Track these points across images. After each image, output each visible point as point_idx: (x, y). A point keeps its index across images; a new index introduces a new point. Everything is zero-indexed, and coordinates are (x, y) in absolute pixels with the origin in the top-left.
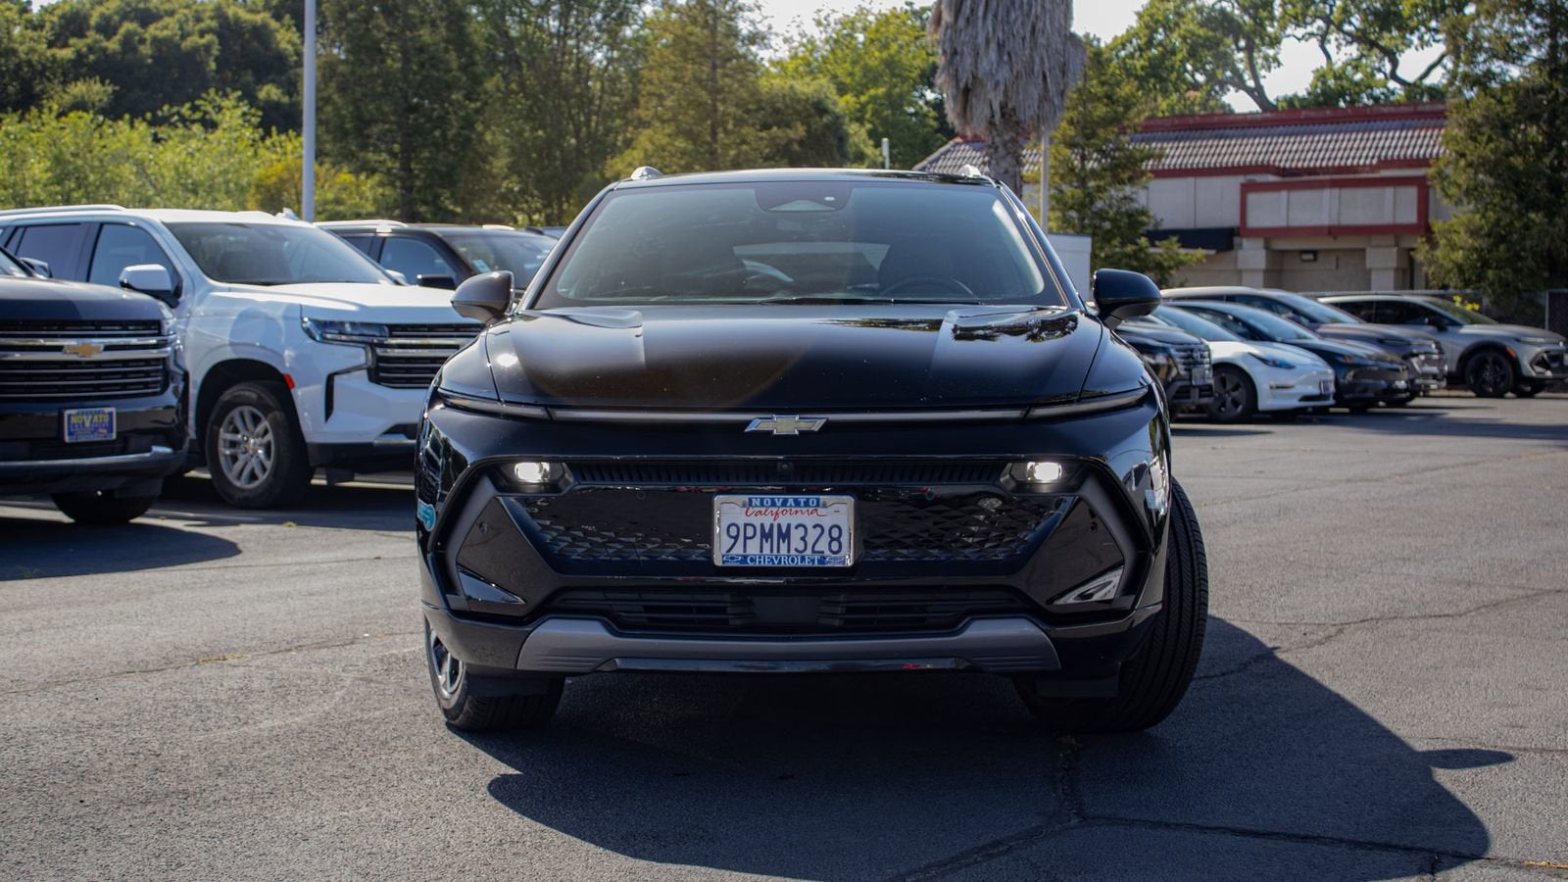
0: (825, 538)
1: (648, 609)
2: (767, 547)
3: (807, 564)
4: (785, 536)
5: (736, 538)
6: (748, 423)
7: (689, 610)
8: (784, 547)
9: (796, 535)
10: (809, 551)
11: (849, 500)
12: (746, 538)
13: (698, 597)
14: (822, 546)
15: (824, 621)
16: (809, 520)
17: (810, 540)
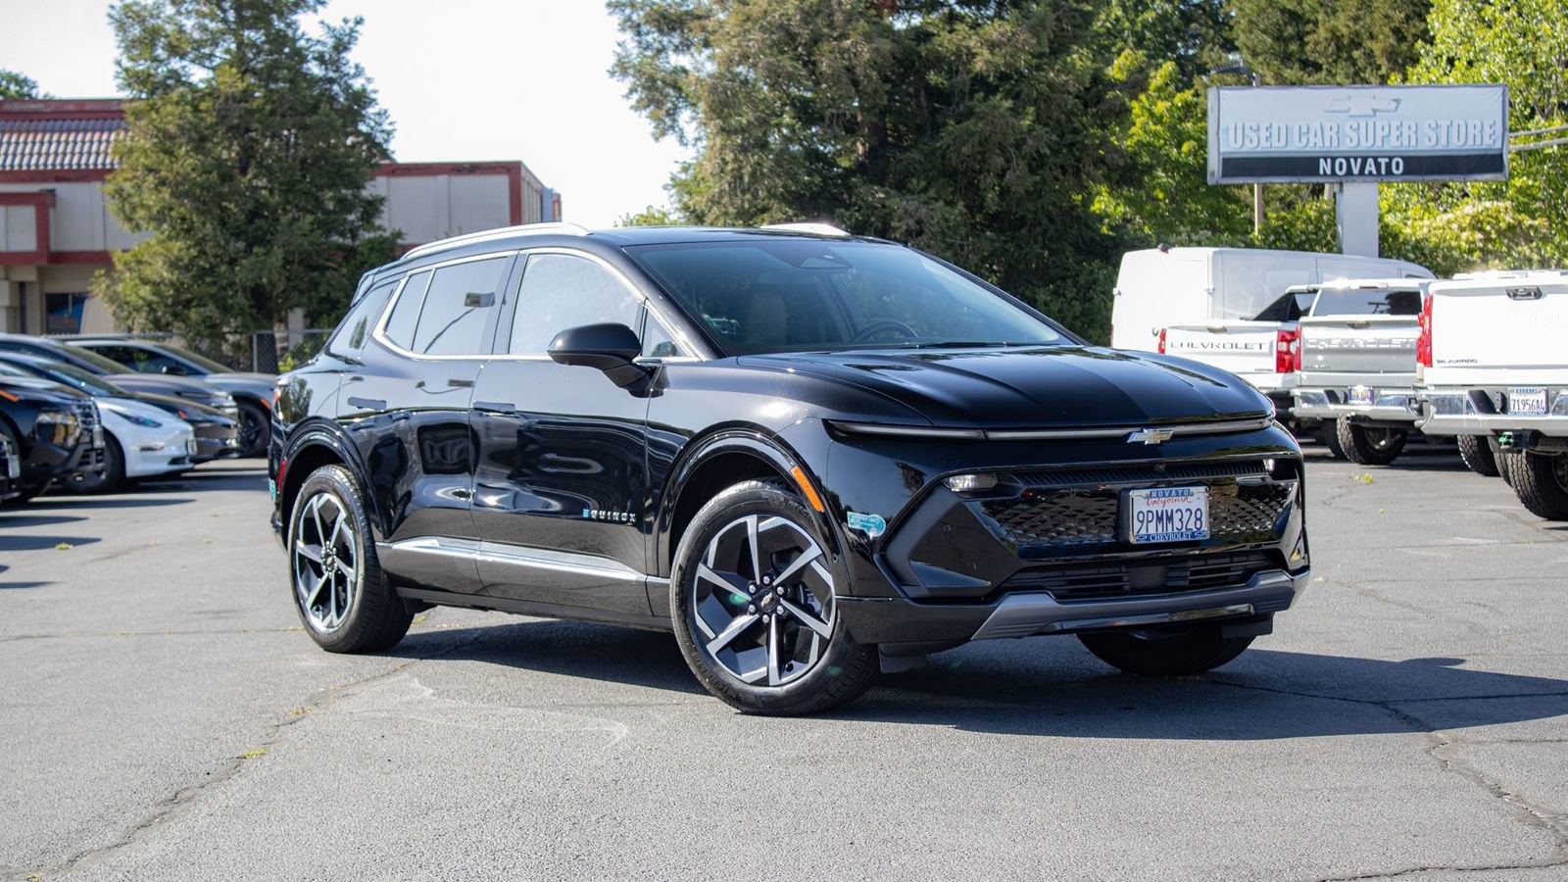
0: (1193, 518)
1: (1071, 582)
2: (1160, 527)
3: (1184, 539)
4: (1170, 519)
5: (1142, 522)
6: (1128, 435)
7: (1097, 581)
8: (1170, 526)
9: (1177, 517)
10: (1184, 530)
11: (1202, 489)
12: (1148, 522)
13: (1102, 570)
14: (1191, 525)
15: (1171, 584)
16: (1183, 506)
17: (1185, 520)
